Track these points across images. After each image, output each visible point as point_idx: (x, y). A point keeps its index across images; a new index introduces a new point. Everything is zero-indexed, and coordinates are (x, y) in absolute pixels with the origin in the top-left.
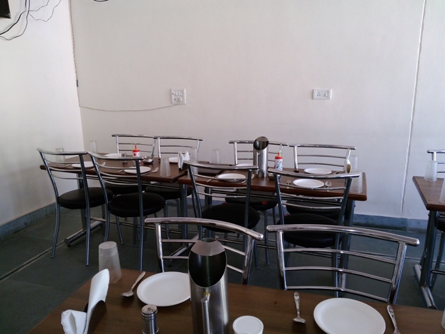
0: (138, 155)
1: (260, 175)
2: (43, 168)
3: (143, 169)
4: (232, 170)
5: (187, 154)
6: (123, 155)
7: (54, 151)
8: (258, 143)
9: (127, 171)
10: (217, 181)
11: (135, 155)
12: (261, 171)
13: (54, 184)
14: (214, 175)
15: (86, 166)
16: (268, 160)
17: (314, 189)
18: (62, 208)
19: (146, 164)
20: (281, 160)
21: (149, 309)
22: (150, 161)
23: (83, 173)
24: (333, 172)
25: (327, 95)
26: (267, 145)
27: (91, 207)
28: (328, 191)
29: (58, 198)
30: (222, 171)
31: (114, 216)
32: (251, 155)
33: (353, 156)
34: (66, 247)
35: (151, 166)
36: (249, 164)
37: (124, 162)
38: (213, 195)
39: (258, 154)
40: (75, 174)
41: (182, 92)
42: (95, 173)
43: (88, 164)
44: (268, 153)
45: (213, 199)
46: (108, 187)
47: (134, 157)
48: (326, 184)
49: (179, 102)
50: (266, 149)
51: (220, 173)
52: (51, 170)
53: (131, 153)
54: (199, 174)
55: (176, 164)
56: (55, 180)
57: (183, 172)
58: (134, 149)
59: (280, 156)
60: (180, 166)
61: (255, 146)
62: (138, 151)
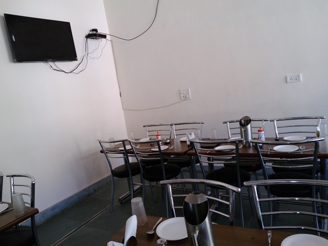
0: (160, 138)
1: (247, 145)
2: (102, 152)
3: (163, 148)
4: (226, 143)
5: (193, 134)
6: (150, 139)
7: (108, 140)
8: (243, 121)
9: (153, 149)
10: (214, 152)
11: (158, 138)
12: (247, 142)
13: (109, 162)
14: (213, 147)
15: (127, 148)
16: (252, 133)
17: (291, 153)
18: (115, 178)
19: (166, 144)
20: (263, 132)
21: (161, 241)
22: (168, 141)
23: (126, 153)
24: (307, 138)
25: (298, 79)
26: (250, 122)
27: (132, 175)
28: (302, 153)
29: (112, 171)
30: (219, 144)
31: (148, 182)
32: (238, 131)
33: (323, 124)
34: (119, 204)
35: (169, 145)
36: (238, 137)
37: (151, 143)
38: (214, 162)
39: (243, 130)
40: (122, 154)
41: (188, 91)
42: (133, 153)
43: (128, 147)
44: (251, 127)
45: (214, 165)
46: (142, 161)
47: (157, 140)
48: (301, 148)
49: (186, 98)
50: (249, 125)
51: (217, 146)
52: (107, 153)
53: (155, 137)
54: (201, 147)
55: (186, 142)
56: (110, 159)
57: (191, 148)
58: (157, 134)
59: (262, 129)
60: (188, 143)
61: (241, 124)
62: (160, 135)
